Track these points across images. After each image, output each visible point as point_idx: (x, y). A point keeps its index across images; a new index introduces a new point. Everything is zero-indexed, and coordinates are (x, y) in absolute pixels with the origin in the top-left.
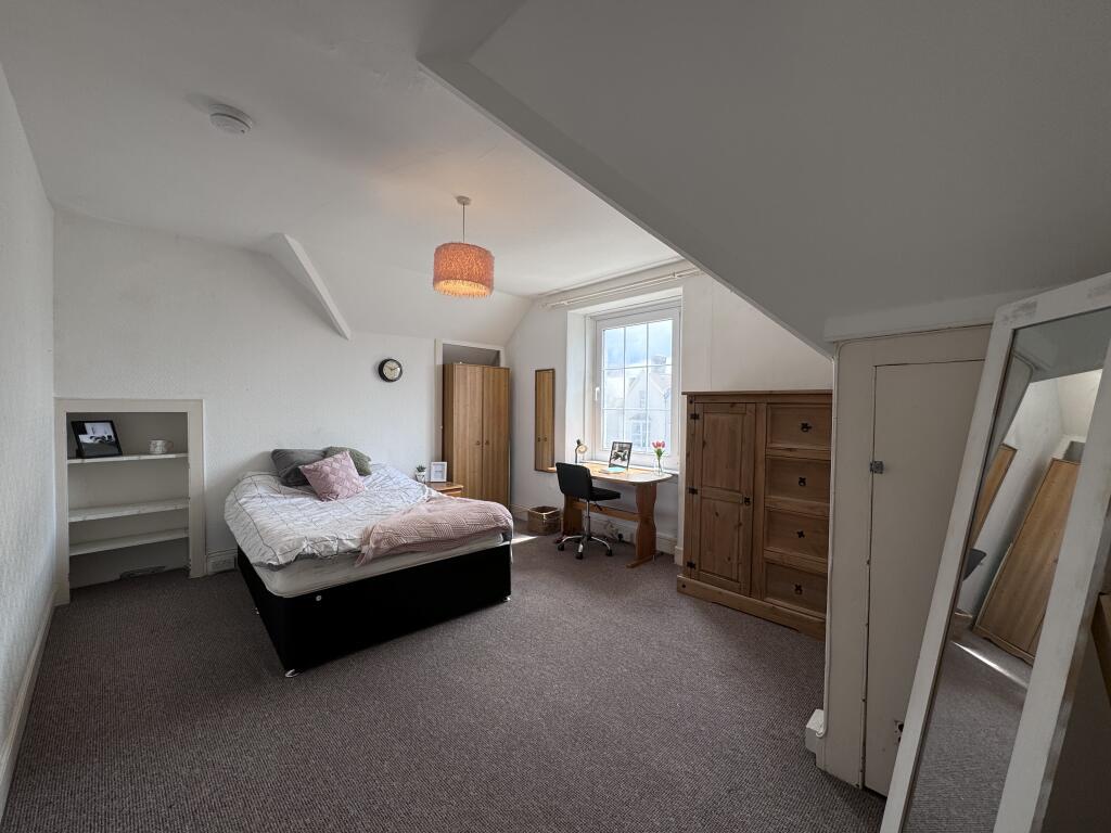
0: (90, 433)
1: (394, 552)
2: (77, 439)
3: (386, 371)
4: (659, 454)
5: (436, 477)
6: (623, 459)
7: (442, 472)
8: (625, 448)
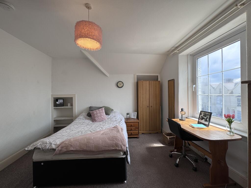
0: (59, 102)
2: (56, 103)
3: (119, 85)
4: (230, 122)
5: (133, 117)
7: (135, 115)
8: (208, 115)
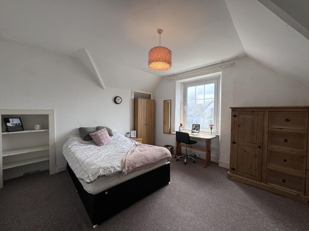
0: (11, 122)
1: (134, 170)
2: (6, 125)
3: (117, 100)
4: (211, 128)
5: (133, 136)
6: (197, 130)
7: (134, 134)
8: (197, 126)
